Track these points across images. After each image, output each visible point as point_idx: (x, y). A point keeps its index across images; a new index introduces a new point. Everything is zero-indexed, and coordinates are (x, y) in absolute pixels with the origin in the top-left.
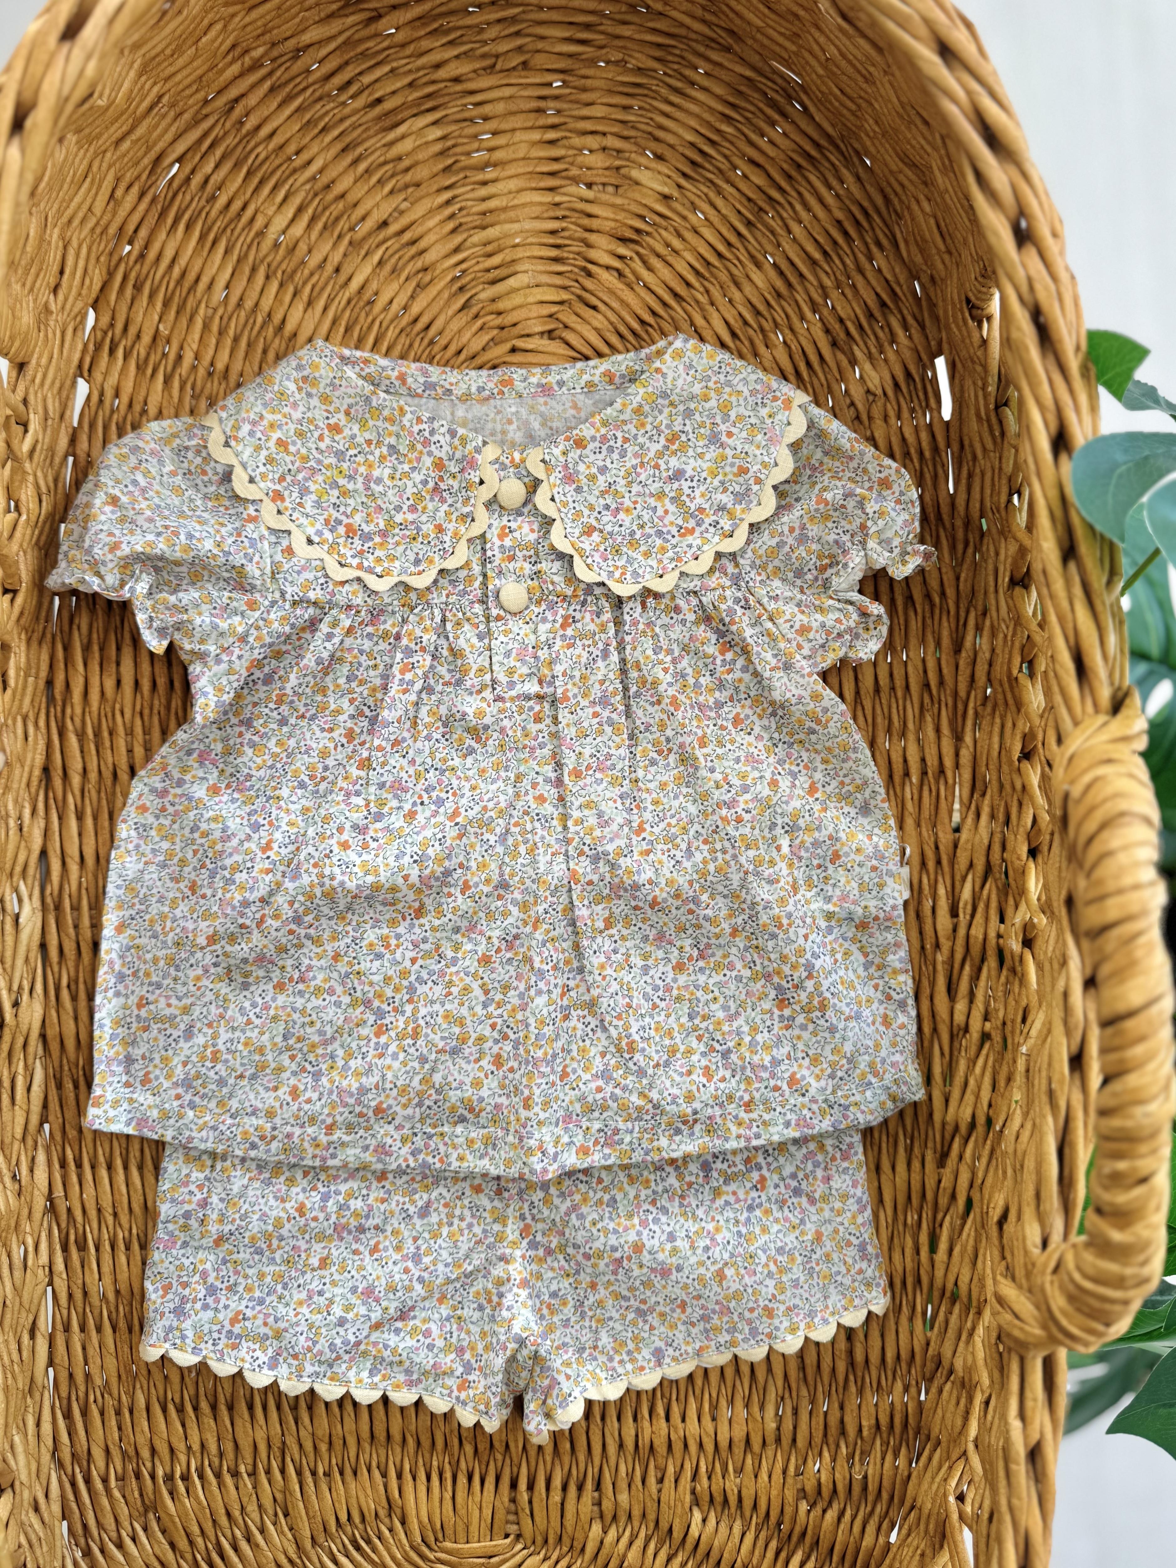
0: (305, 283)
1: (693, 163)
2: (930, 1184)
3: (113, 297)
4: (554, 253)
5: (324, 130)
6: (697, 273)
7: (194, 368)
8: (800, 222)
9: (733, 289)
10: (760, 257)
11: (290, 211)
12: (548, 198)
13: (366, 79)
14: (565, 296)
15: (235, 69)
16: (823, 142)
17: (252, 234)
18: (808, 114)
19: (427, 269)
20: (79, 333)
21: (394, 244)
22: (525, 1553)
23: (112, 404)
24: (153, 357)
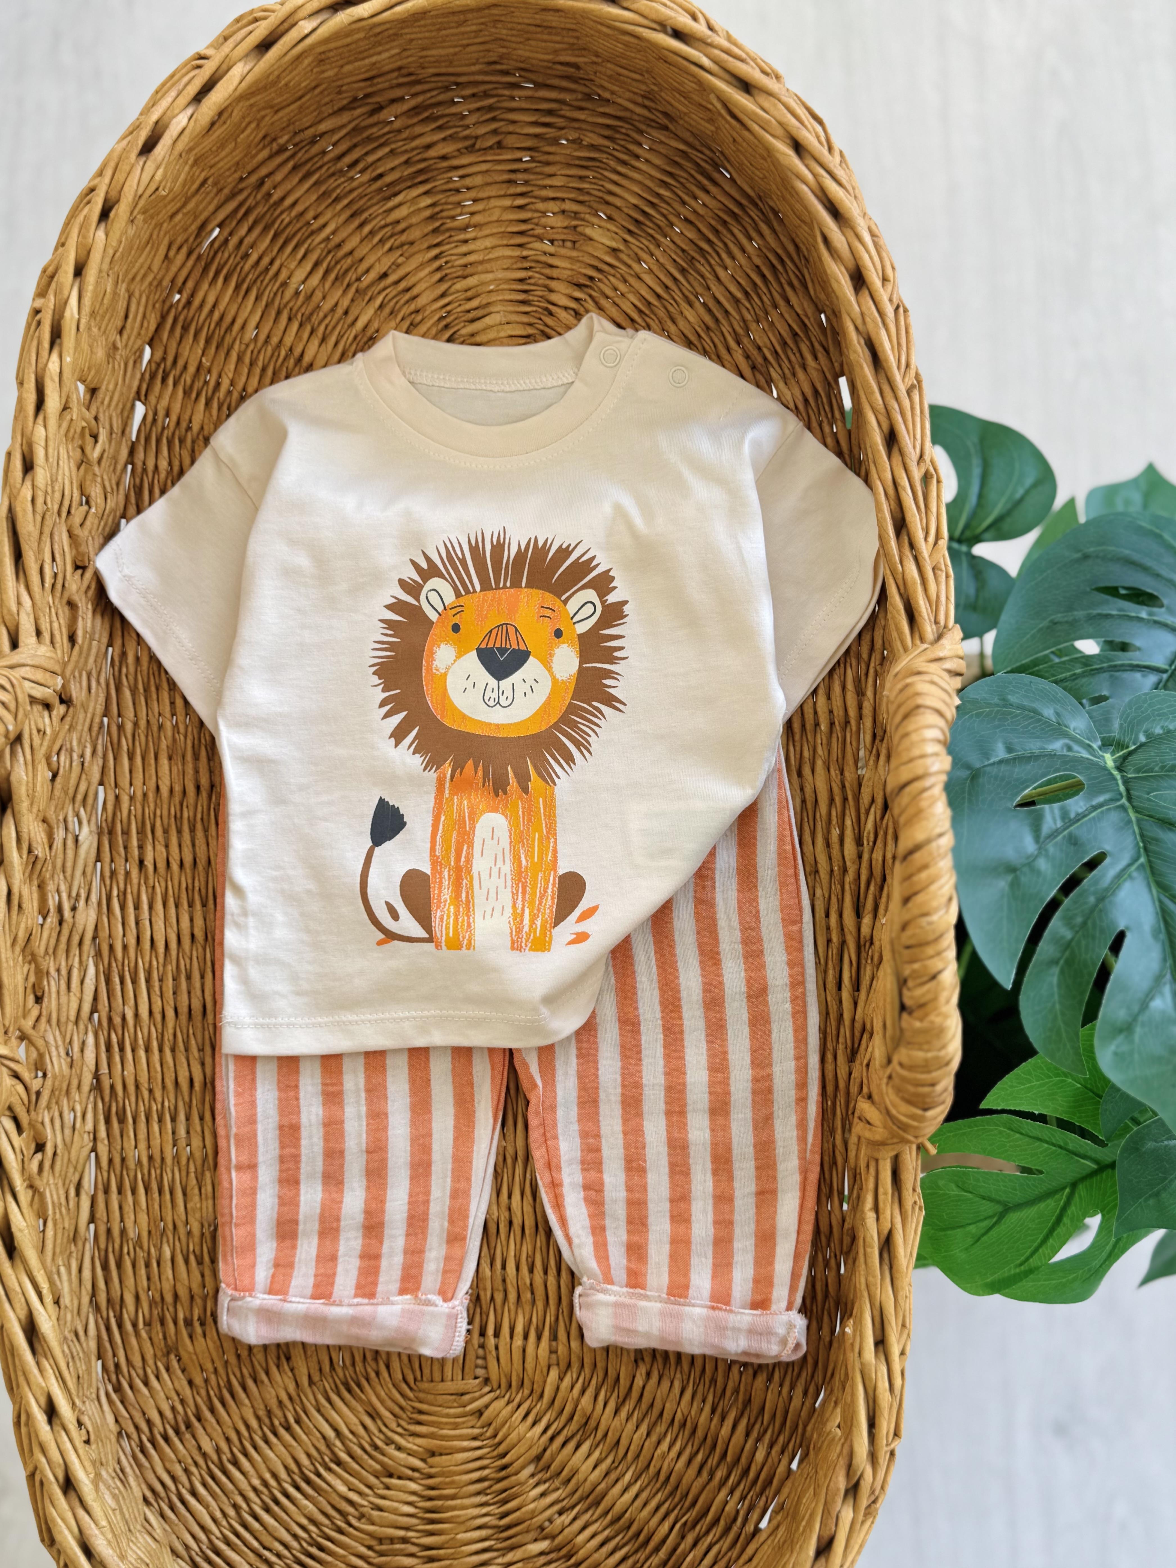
0: (320, 323)
1: (637, 221)
3: (165, 336)
4: (521, 297)
5: (336, 199)
6: (640, 311)
7: (229, 392)
8: (726, 268)
9: (669, 323)
10: (692, 297)
11: (308, 266)
12: (517, 252)
13: (371, 159)
15: (265, 153)
16: (744, 202)
17: (277, 284)
18: (732, 179)
19: (417, 311)
20: (138, 365)
21: (392, 292)
22: (492, 1395)
23: (164, 422)
24: (196, 383)
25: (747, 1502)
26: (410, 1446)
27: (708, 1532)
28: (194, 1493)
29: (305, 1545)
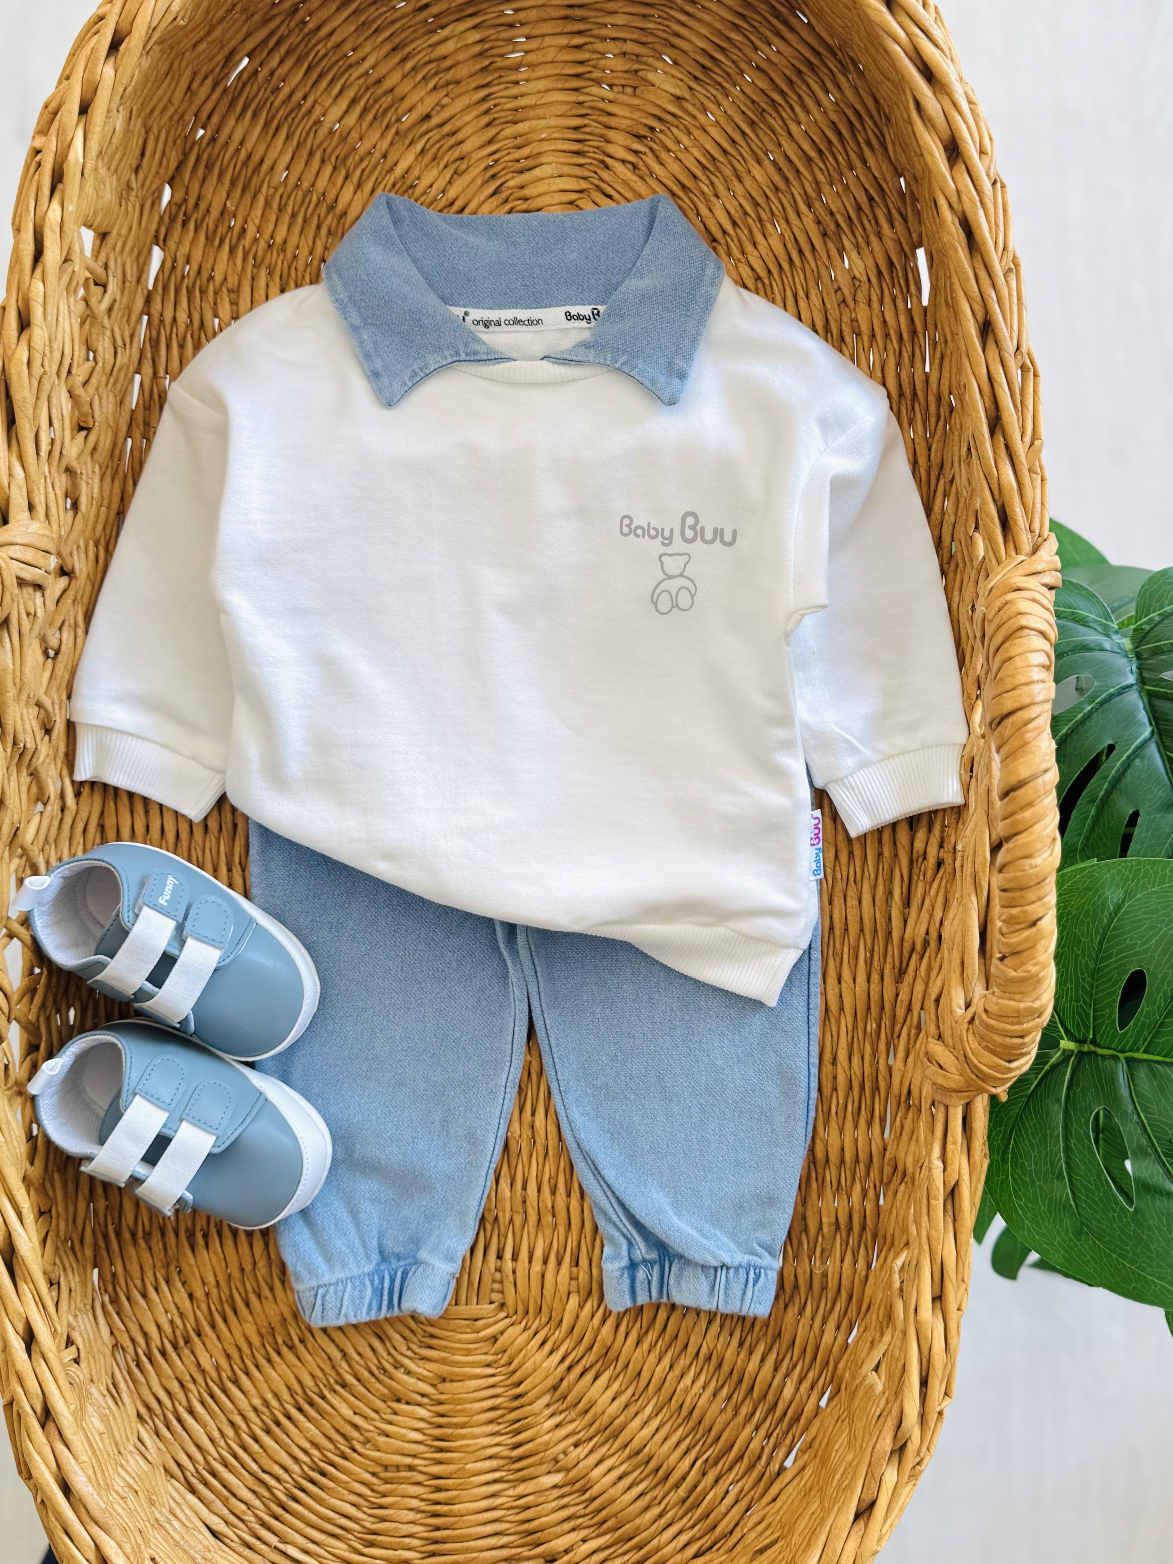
0: (355, 168)
1: (704, 67)
2: (889, 995)
3: (187, 175)
4: (576, 147)
5: (376, 31)
6: (704, 167)
7: (256, 240)
8: (799, 123)
9: (735, 182)
10: (761, 154)
11: (344, 103)
12: (573, 97)
14: (584, 185)
16: (822, 50)
17: (310, 123)
18: (809, 24)
19: (463, 158)
20: (156, 207)
21: (435, 135)
22: (508, 1320)
23: (183, 271)
24: (220, 230)
25: (772, 1440)
26: (420, 1370)
27: (730, 1469)
28: (191, 1412)
29: (306, 1469)
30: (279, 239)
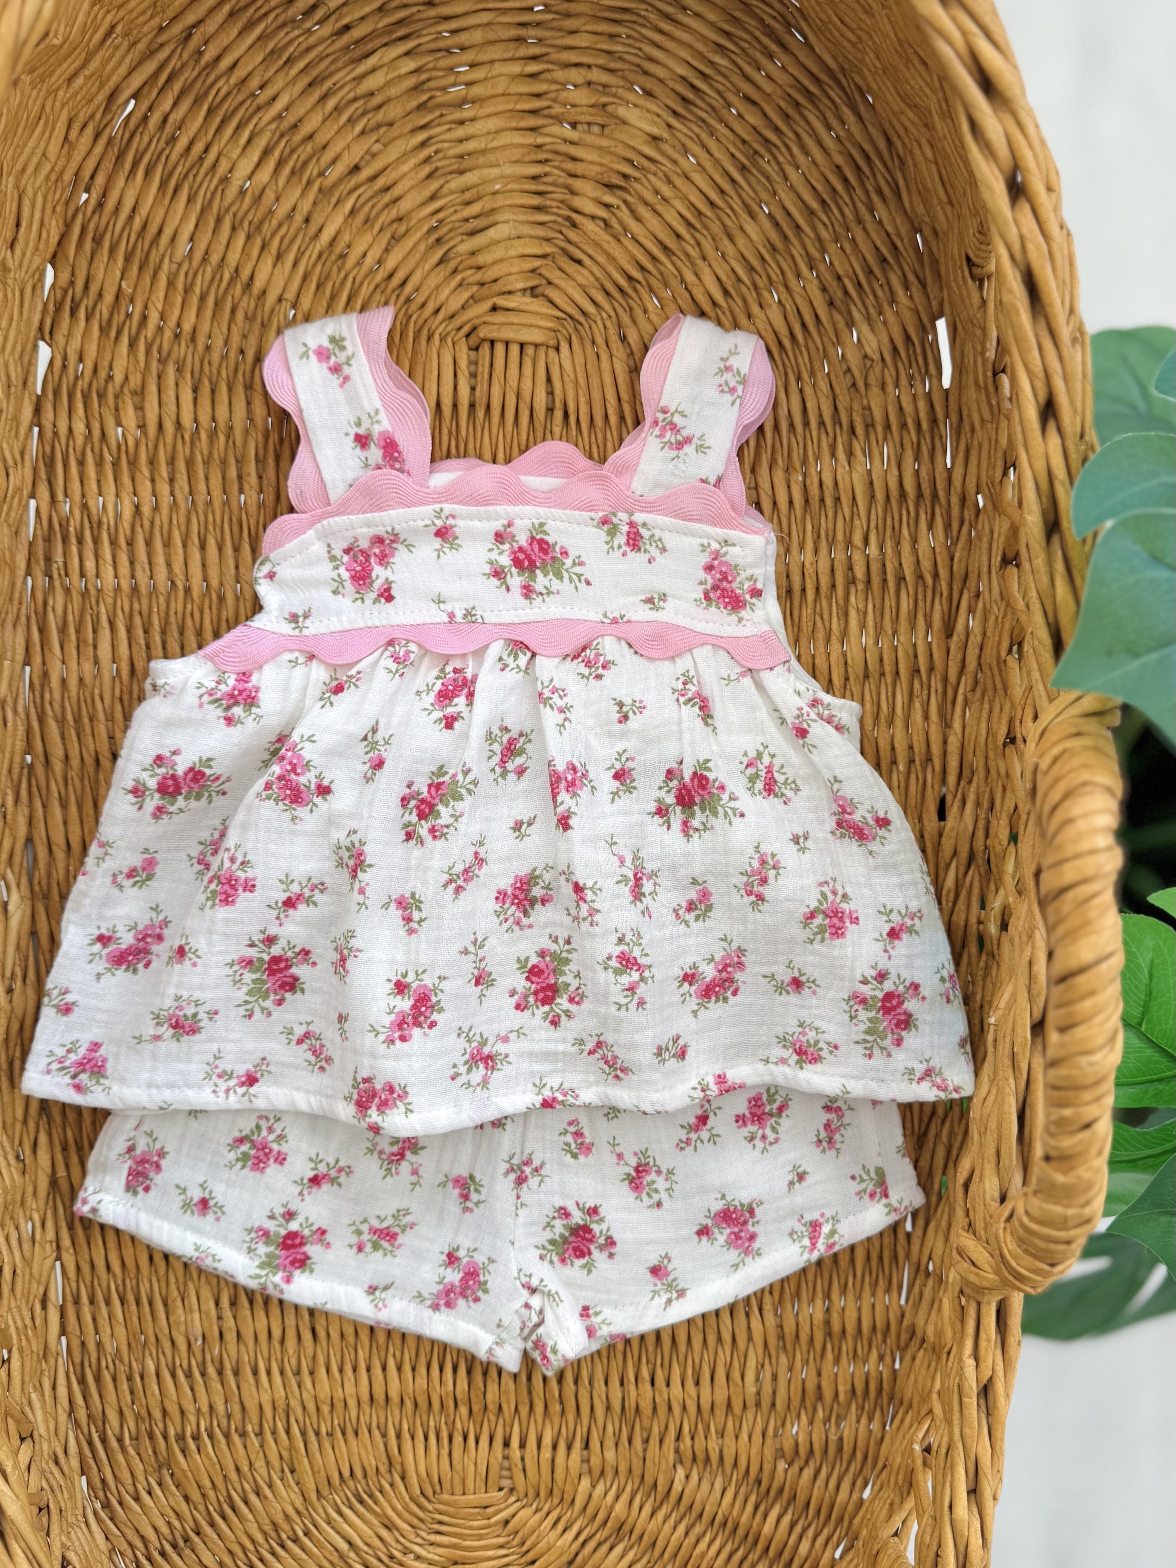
0: (273, 235)
1: (684, 99)
3: (72, 251)
4: (536, 201)
5: (289, 61)
6: (689, 224)
7: (160, 330)
8: (797, 167)
9: (726, 241)
10: (755, 207)
11: (255, 155)
12: (529, 139)
14: (548, 249)
16: (822, 76)
17: (215, 181)
18: (807, 44)
19: (401, 220)
20: (38, 292)
21: (366, 191)
22: (518, 1504)
23: (76, 370)
24: (116, 317)
26: (429, 1555)
30: (187, 327)
